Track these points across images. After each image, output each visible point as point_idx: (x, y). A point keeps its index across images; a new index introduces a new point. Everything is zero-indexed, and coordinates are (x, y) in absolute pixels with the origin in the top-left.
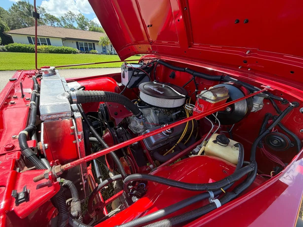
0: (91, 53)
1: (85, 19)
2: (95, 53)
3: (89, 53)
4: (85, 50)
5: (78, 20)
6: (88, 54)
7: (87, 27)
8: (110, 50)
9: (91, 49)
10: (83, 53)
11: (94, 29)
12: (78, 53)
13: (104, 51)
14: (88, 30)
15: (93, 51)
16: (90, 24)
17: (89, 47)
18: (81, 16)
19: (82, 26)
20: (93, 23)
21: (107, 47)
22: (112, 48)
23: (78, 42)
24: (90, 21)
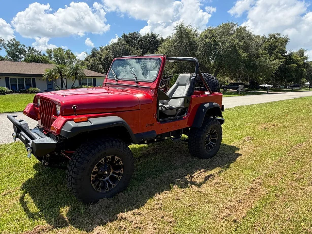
0: (28, 92)
1: (19, 45)
2: (35, 92)
3: (25, 92)
4: (19, 89)
5: (8, 47)
6: (24, 94)
7: (22, 55)
8: (59, 86)
9: (29, 86)
10: (15, 93)
11: (33, 58)
12: (7, 93)
13: (49, 89)
14: (23, 59)
15: (32, 89)
16: (28, 52)
17: (26, 85)
18: (14, 42)
19: (13, 55)
20: (32, 50)
21: (55, 83)
22: (63, 83)
23: (9, 78)
24: (28, 47)
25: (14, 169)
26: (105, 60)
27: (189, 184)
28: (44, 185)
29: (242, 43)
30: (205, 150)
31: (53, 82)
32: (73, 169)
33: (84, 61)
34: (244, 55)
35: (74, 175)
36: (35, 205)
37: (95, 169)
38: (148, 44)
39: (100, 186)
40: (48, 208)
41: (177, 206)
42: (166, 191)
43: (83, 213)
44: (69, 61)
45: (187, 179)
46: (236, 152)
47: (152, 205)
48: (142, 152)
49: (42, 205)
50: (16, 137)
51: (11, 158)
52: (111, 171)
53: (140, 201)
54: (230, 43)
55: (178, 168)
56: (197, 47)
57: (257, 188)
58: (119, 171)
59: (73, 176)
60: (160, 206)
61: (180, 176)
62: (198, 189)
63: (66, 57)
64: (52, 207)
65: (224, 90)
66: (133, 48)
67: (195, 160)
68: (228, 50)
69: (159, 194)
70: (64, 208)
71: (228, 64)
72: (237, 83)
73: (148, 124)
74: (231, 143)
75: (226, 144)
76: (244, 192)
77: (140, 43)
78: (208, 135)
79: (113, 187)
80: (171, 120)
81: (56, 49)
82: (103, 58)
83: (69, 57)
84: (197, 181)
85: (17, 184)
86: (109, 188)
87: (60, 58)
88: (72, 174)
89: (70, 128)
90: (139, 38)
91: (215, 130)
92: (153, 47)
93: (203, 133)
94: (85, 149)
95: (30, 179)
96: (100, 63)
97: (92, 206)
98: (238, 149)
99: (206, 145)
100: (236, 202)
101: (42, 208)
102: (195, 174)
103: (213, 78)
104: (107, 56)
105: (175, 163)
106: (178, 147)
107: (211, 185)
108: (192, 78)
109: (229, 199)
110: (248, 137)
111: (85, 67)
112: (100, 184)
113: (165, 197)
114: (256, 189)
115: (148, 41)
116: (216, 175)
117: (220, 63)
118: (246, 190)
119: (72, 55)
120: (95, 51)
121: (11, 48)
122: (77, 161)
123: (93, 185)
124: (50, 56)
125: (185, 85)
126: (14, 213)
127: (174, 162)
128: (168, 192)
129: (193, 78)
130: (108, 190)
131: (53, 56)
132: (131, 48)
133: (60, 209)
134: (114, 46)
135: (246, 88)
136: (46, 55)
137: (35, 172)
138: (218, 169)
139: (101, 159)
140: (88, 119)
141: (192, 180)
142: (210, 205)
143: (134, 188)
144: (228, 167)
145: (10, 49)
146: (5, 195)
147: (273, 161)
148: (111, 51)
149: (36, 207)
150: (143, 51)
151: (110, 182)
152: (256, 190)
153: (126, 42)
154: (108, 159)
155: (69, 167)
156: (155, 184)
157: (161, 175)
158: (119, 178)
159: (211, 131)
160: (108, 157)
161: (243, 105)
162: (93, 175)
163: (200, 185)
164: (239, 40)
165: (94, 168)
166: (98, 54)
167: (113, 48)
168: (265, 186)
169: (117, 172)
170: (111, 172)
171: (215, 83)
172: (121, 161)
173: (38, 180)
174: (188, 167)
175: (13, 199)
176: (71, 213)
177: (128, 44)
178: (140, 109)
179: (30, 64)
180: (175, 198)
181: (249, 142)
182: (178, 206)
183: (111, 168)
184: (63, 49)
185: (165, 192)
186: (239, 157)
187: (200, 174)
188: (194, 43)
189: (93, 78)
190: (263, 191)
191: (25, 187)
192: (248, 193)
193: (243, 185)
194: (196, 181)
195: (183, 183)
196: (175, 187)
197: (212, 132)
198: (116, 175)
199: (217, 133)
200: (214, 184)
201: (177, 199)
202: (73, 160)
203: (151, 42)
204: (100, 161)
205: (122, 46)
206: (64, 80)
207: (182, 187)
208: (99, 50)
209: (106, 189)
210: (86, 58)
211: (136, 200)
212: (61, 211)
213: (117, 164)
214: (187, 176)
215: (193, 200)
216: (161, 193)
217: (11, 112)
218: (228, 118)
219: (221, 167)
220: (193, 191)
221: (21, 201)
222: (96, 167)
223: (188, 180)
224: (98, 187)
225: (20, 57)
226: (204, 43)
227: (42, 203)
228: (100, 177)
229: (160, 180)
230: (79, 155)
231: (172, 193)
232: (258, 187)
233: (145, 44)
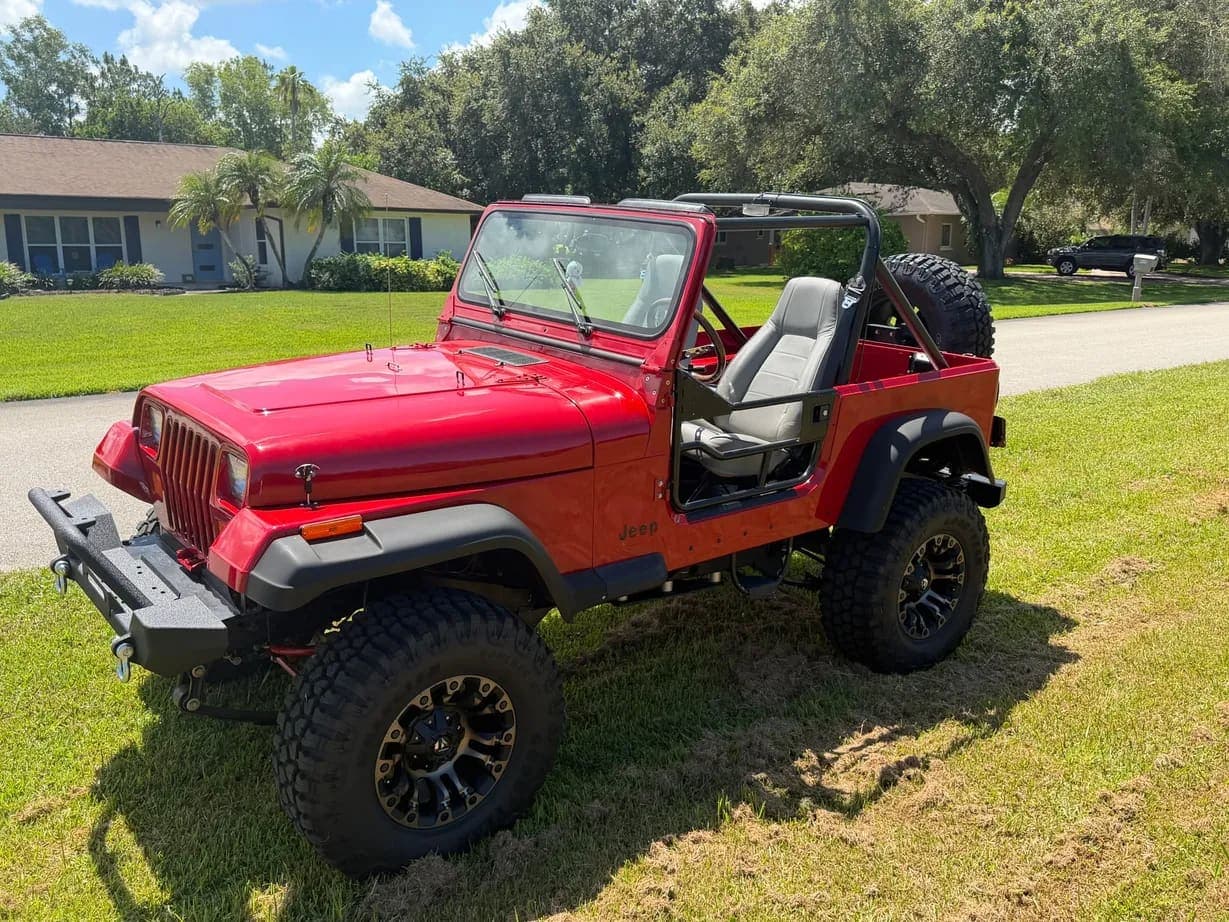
0: (109, 286)
1: (62, 47)
2: (137, 286)
3: (95, 285)
4: (69, 268)
5: (12, 57)
6: (91, 295)
7: (76, 98)
8: (250, 258)
9: (110, 257)
10: (49, 289)
11: (127, 110)
12: (14, 291)
13: (203, 268)
14: (81, 118)
15: (124, 269)
16: (100, 81)
17: (97, 247)
18: (37, 32)
19: (37, 97)
20: (122, 71)
21: (228, 241)
22: (267, 241)
23: (18, 216)
24: (102, 60)
25: (60, 698)
26: (466, 121)
27: (805, 803)
28: (185, 780)
29: (1164, 31)
30: (900, 632)
31: (219, 237)
32: (303, 735)
33: (366, 124)
34: (1170, 92)
35: (303, 762)
36: (148, 869)
37: (395, 734)
38: (680, 35)
39: (415, 803)
40: (201, 887)
41: (738, 906)
42: (701, 833)
43: (341, 916)
44: (293, 123)
45: (803, 776)
46: (1055, 640)
47: (631, 896)
48: (611, 630)
49: (178, 874)
50: (65, 577)
51: (47, 645)
52: (462, 738)
53: (583, 875)
54: (1097, 30)
55: (769, 713)
56: (923, 57)
57: (1111, 839)
58: (495, 740)
59: (301, 767)
60: (665, 902)
61: (770, 759)
62: (844, 829)
63: (278, 102)
64: (216, 884)
65: (1061, 274)
66: (603, 61)
67: (850, 675)
68: (1089, 71)
69: (669, 844)
70: (267, 891)
71: (1085, 140)
72: (1132, 237)
73: (628, 527)
74: (1038, 590)
75: (1014, 593)
76: (1048, 857)
77: (638, 32)
78: (914, 562)
79: (470, 808)
80: (739, 504)
81: (234, 67)
82: (456, 110)
83: (295, 104)
84: (845, 785)
85: (77, 770)
86: (452, 810)
87: (253, 111)
88: (297, 757)
89: (288, 572)
90: (633, 8)
91: (953, 542)
92: (701, 52)
93: (890, 557)
94: (352, 652)
95: (126, 750)
96: (443, 135)
97: (382, 888)
98: (1068, 624)
99: (902, 610)
100: (1003, 902)
101: (179, 885)
102: (840, 750)
103: (960, 283)
104: (473, 102)
105: (757, 693)
106: (778, 608)
107: (905, 811)
108: (846, 302)
109: (975, 883)
110: (1127, 563)
111: (369, 157)
112: (416, 795)
113: (690, 859)
114: (1106, 840)
115: (678, 22)
116: (933, 762)
117: (1044, 139)
118: (1061, 843)
119: (308, 96)
120: (416, 76)
121: (27, 62)
122: (317, 704)
123: (384, 801)
124: (204, 97)
125: (812, 333)
126: (71, 903)
127: (753, 684)
128: (707, 835)
129: (849, 302)
130: (450, 819)
131: (217, 100)
132: (593, 59)
133: (248, 896)
134: (508, 53)
135: (1180, 261)
136: (184, 95)
137: (148, 717)
138: (949, 731)
139: (419, 693)
140: (365, 524)
141: (824, 783)
142: (884, 909)
143: (561, 808)
144: (996, 724)
145: (19, 69)
146: (29, 820)
147: (1220, 699)
148: (494, 79)
149: (153, 880)
150: (650, 76)
151: (459, 786)
152: (1103, 847)
153: (566, 32)
154: (450, 692)
155: (285, 724)
156: (657, 793)
157: (686, 751)
158: (498, 769)
159: (931, 544)
160: (448, 682)
161: (1140, 373)
162: (384, 762)
163: (852, 810)
164: (1146, 15)
165: (391, 730)
166: (431, 93)
167: (504, 64)
168: (1154, 828)
169: (487, 743)
170: (465, 742)
171: (967, 306)
172: (505, 694)
173: (158, 754)
174: (813, 714)
175: (60, 837)
176: (295, 915)
177: (579, 41)
178: (592, 467)
179: (112, 147)
180: (734, 866)
181: (1126, 585)
182: (742, 905)
183: (464, 724)
184: (265, 66)
185: (694, 834)
186: (1065, 668)
187: (863, 752)
188: (912, 34)
189: (411, 219)
190: (1135, 853)
191: (110, 788)
192: (1063, 862)
193: (1049, 822)
194: (838, 787)
195: (778, 795)
196: (743, 810)
197: (936, 550)
198: (482, 757)
199: (961, 554)
200: (916, 808)
201: (742, 874)
202: (301, 696)
203: (691, 25)
204: (416, 701)
205: (547, 51)
206: (272, 227)
207: (771, 815)
208: (436, 67)
209: (439, 818)
210: (373, 113)
211: (565, 865)
212: (252, 902)
213: (487, 711)
214: (802, 757)
215: (810, 881)
216: (675, 839)
217: (37, 398)
218: (1050, 450)
219: (967, 722)
220: (818, 837)
221: (93, 848)
222: (395, 726)
223: (803, 781)
224: (404, 806)
225: (67, 106)
226: (965, 32)
227: (180, 866)
228: (417, 765)
229: (680, 772)
230: (324, 676)
231: (725, 843)
232: (1119, 835)
233: (665, 37)
